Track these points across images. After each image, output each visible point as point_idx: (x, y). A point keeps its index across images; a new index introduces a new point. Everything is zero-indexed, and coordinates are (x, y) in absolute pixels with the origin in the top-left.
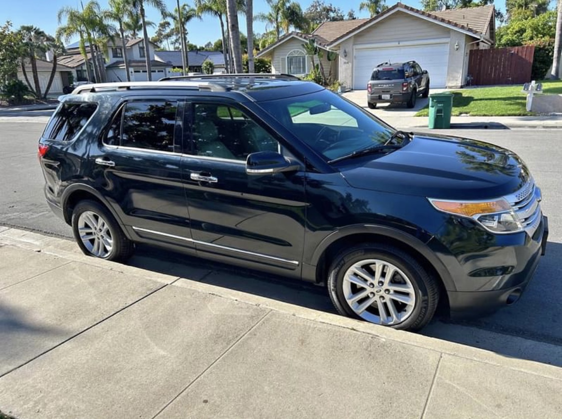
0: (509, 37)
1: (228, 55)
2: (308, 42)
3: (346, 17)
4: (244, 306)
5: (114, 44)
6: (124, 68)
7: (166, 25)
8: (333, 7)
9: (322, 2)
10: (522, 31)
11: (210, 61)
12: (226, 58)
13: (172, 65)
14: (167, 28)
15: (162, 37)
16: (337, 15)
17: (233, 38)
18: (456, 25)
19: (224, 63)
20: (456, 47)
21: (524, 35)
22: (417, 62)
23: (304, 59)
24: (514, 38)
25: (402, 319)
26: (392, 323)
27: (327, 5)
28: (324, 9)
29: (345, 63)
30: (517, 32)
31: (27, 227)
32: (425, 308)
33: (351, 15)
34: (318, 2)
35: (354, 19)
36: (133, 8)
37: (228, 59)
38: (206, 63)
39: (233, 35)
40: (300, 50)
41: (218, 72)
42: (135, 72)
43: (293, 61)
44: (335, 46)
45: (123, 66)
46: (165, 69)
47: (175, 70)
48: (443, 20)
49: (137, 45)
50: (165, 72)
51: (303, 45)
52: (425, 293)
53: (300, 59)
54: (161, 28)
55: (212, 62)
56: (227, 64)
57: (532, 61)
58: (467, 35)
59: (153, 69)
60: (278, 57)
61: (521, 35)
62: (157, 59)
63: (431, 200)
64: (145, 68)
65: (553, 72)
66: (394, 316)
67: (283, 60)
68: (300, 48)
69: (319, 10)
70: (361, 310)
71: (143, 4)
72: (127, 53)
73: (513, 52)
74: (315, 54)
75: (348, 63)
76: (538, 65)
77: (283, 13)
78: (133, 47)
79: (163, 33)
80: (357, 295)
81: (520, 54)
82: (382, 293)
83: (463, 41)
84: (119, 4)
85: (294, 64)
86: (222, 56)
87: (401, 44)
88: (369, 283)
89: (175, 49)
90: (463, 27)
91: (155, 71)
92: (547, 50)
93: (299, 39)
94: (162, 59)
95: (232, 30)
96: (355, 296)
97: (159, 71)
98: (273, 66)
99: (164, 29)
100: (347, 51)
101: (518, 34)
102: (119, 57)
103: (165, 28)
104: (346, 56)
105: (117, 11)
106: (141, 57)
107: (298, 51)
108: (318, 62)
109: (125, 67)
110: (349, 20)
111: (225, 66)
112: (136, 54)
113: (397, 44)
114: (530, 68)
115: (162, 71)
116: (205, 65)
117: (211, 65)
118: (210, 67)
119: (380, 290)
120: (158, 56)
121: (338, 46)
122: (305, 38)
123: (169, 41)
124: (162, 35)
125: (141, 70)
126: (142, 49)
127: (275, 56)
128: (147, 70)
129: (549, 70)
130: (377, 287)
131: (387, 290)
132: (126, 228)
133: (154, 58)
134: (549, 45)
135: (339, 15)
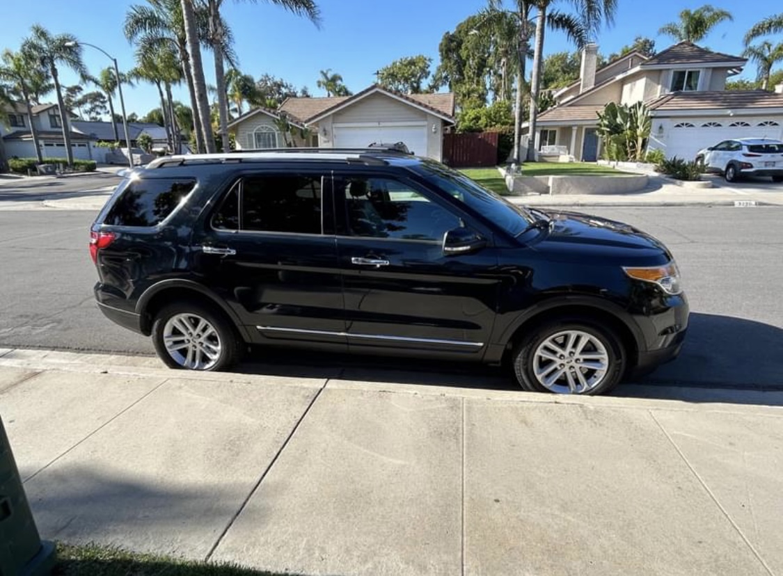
0: (467, 123)
1: (170, 129)
2: (279, 118)
3: (299, 94)
4: (433, 399)
5: (16, 111)
6: (32, 141)
7: (77, 90)
8: (284, 82)
9: (272, 76)
10: (477, 118)
11: (148, 135)
12: (168, 132)
13: (97, 139)
14: (78, 94)
15: (71, 104)
16: (290, 92)
17: (202, 109)
18: (432, 109)
19: (166, 137)
20: (433, 130)
21: (480, 122)
22: (404, 142)
23: (274, 136)
24: (471, 124)
25: (593, 386)
26: (583, 391)
27: (277, 80)
28: (275, 84)
29: (325, 142)
30: (473, 119)
31: (42, 345)
32: (619, 371)
33: (304, 92)
34: (267, 76)
35: (308, 96)
36: (41, 66)
37: (171, 132)
38: (143, 137)
39: (201, 106)
40: (269, 127)
41: (158, 147)
42: (46, 145)
43: (262, 137)
44: (313, 124)
45: (29, 138)
46: (88, 143)
47: (101, 144)
48: (420, 104)
49: (46, 113)
50: (89, 146)
51: (274, 121)
52: (619, 357)
53: (269, 136)
54: (69, 93)
55: (150, 136)
56: (170, 139)
57: (497, 146)
58: (442, 120)
59: (72, 142)
60: (244, 133)
61: (477, 122)
62: (74, 130)
63: (624, 268)
64: (61, 141)
65: (515, 156)
66: (585, 383)
67: (250, 136)
68: (270, 125)
69: (269, 84)
70: (549, 384)
71: (55, 63)
72: (34, 122)
73: (480, 137)
74: (287, 131)
75: (328, 141)
76: (502, 150)
77: (237, 83)
78: (41, 115)
79: (73, 99)
80: (546, 369)
81: (487, 140)
82: (573, 363)
83: (440, 124)
84: (19, 60)
85: (262, 141)
86: (163, 130)
87: (382, 124)
88: (558, 355)
89: (91, 119)
90: (439, 112)
91: (74, 145)
92: (508, 136)
93: (266, 114)
94: (81, 131)
95: (200, 100)
96: (544, 371)
97: (79, 145)
98: (239, 142)
99: (74, 95)
100: (327, 129)
101: (474, 121)
102: (20, 126)
103: (75, 93)
104: (325, 134)
105: (17, 68)
106: (52, 127)
107: (267, 127)
108: (291, 140)
109: (33, 139)
110: (302, 97)
111: (168, 141)
112: (45, 123)
113: (376, 124)
114: (495, 153)
115: (84, 145)
116: (141, 139)
117: (149, 140)
118: (149, 142)
119: (571, 361)
120: (76, 127)
121: (317, 124)
122: (274, 113)
123: (82, 109)
124: (71, 101)
125: (55, 144)
126: (52, 117)
127: (240, 132)
128: (65, 143)
129: (511, 154)
130: (567, 358)
131: (577, 360)
132: (246, 329)
133: (71, 129)
134: (509, 132)
135: (292, 91)
